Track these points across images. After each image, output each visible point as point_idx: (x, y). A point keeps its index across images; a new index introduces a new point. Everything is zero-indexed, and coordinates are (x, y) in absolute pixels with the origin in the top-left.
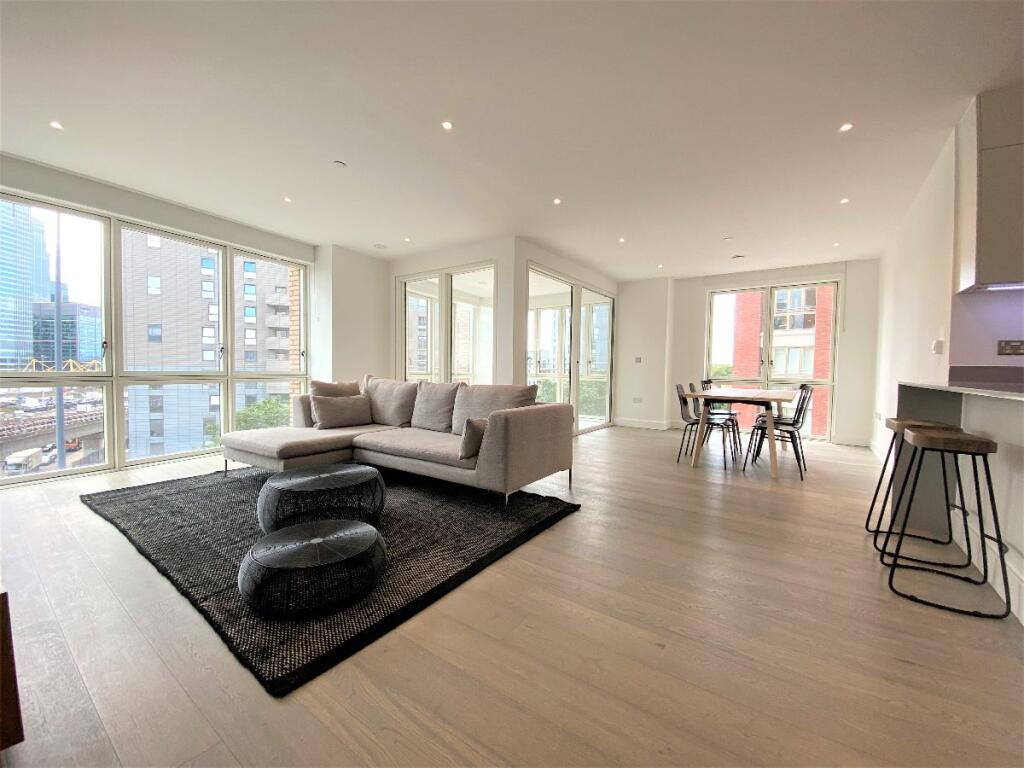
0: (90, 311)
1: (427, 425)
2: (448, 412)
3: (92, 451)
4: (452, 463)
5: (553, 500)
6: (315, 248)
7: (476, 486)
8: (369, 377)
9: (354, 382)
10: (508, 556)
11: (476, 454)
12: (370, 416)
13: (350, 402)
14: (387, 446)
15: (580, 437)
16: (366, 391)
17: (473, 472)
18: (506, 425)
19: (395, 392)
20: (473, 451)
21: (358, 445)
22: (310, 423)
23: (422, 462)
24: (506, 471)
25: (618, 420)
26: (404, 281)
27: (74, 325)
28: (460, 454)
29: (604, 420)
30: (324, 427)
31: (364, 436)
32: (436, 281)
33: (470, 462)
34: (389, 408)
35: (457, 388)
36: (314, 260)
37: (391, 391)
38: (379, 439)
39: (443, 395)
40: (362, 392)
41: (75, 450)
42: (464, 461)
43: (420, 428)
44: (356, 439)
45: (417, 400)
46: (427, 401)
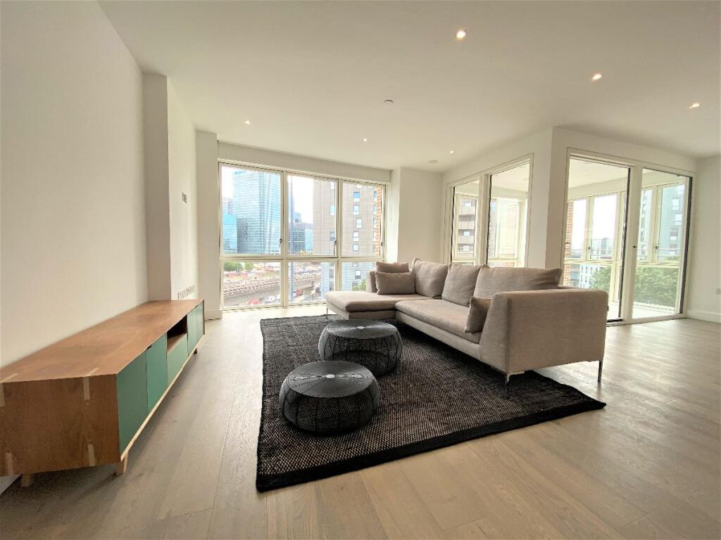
0: (310, 226)
1: (453, 298)
2: (470, 290)
3: (307, 296)
4: (460, 334)
5: (570, 391)
6: (391, 171)
7: (479, 359)
8: (416, 259)
9: (405, 263)
10: (494, 436)
11: (480, 330)
12: (413, 289)
13: (400, 276)
14: (415, 312)
15: (634, 326)
16: (414, 270)
17: (477, 346)
18: (510, 305)
19: (431, 272)
20: (477, 326)
21: (398, 308)
22: (374, 290)
23: (437, 329)
24: (507, 350)
25: (693, 312)
26: (453, 186)
27: (303, 234)
28: (466, 328)
29: (673, 310)
30: (381, 294)
31: (404, 303)
32: (478, 182)
33: (474, 337)
34: (427, 282)
35: (479, 270)
36: (390, 181)
37: (428, 271)
38: (412, 307)
39: (467, 274)
40: (411, 270)
41: (300, 295)
42: (470, 334)
43: (447, 300)
44: (397, 304)
45: (447, 278)
46: (454, 279)
